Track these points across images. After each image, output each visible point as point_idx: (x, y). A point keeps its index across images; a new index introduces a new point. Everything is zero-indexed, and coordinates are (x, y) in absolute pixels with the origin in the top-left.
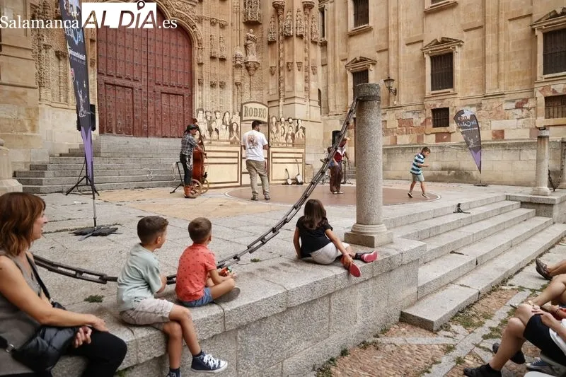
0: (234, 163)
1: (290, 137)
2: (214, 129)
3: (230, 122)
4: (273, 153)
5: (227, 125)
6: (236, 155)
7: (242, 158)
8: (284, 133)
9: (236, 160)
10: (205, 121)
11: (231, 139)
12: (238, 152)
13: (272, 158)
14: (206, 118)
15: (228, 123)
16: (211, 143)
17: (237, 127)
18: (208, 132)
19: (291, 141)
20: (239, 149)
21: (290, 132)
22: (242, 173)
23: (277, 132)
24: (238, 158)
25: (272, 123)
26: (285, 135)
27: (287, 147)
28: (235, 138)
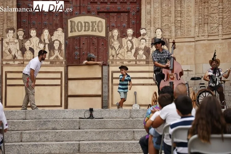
0: (56, 85)
1: (141, 52)
2: (28, 48)
3: (50, 40)
4: (113, 72)
5: (45, 44)
6: (59, 76)
7: (67, 79)
8: (132, 48)
9: (58, 82)
10: (16, 41)
11: (52, 58)
12: (61, 73)
13: (113, 78)
14: (18, 38)
15: (47, 41)
16: (23, 63)
17: (60, 44)
18: (20, 52)
19: (144, 57)
20: (62, 69)
21: (143, 46)
22: (67, 96)
23: (121, 47)
24: (61, 79)
25: (113, 37)
26: (133, 51)
27: (136, 65)
28: (57, 57)
